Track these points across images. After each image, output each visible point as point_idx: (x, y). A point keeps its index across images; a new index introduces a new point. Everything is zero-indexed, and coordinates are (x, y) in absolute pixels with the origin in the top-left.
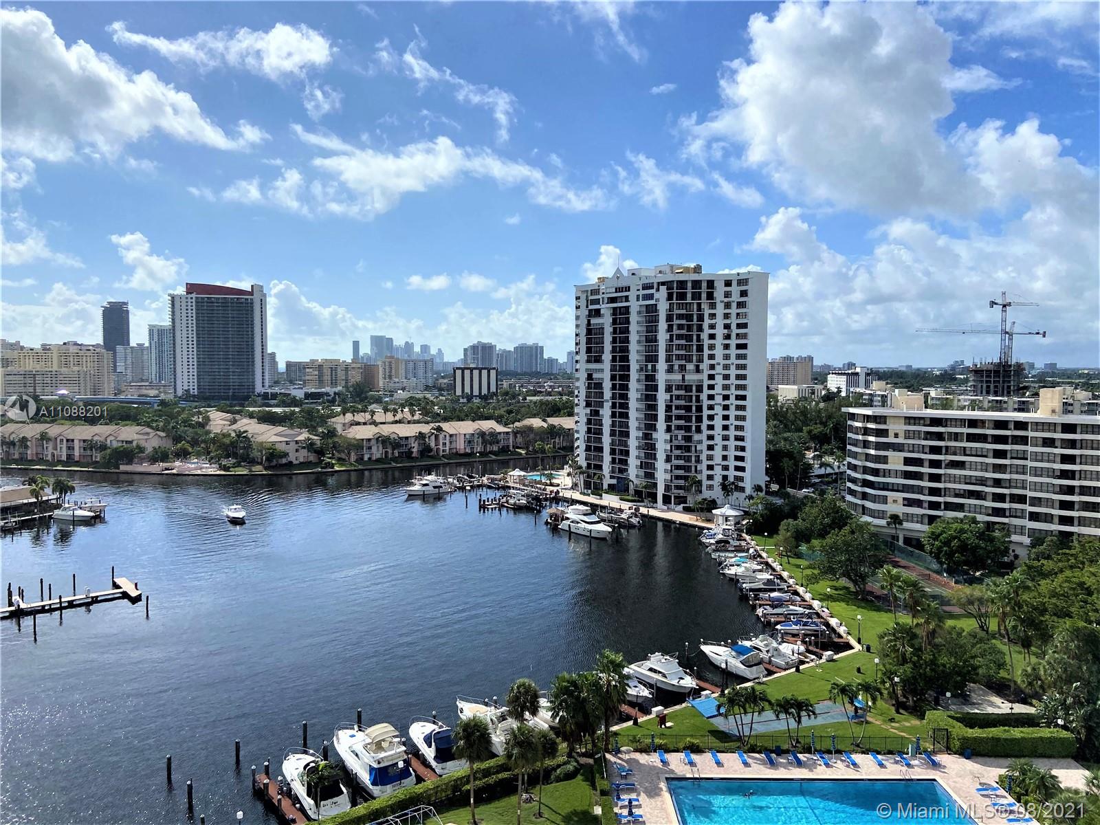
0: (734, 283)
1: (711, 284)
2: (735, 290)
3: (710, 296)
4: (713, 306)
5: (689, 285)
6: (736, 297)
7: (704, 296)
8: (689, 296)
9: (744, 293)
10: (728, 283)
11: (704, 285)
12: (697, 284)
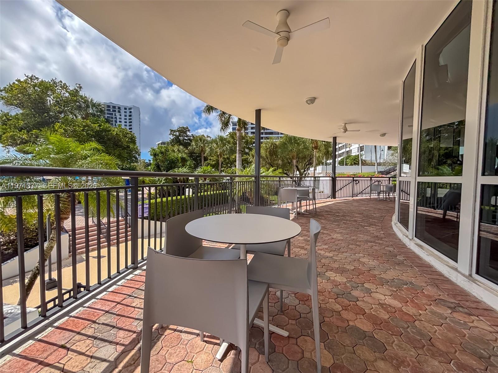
0: (128, 109)
1: (119, 108)
2: (128, 111)
3: (119, 112)
4: (120, 116)
5: (111, 107)
6: (128, 114)
7: (117, 111)
8: (111, 110)
9: (130, 112)
10: (125, 109)
11: (117, 108)
12: (114, 107)
